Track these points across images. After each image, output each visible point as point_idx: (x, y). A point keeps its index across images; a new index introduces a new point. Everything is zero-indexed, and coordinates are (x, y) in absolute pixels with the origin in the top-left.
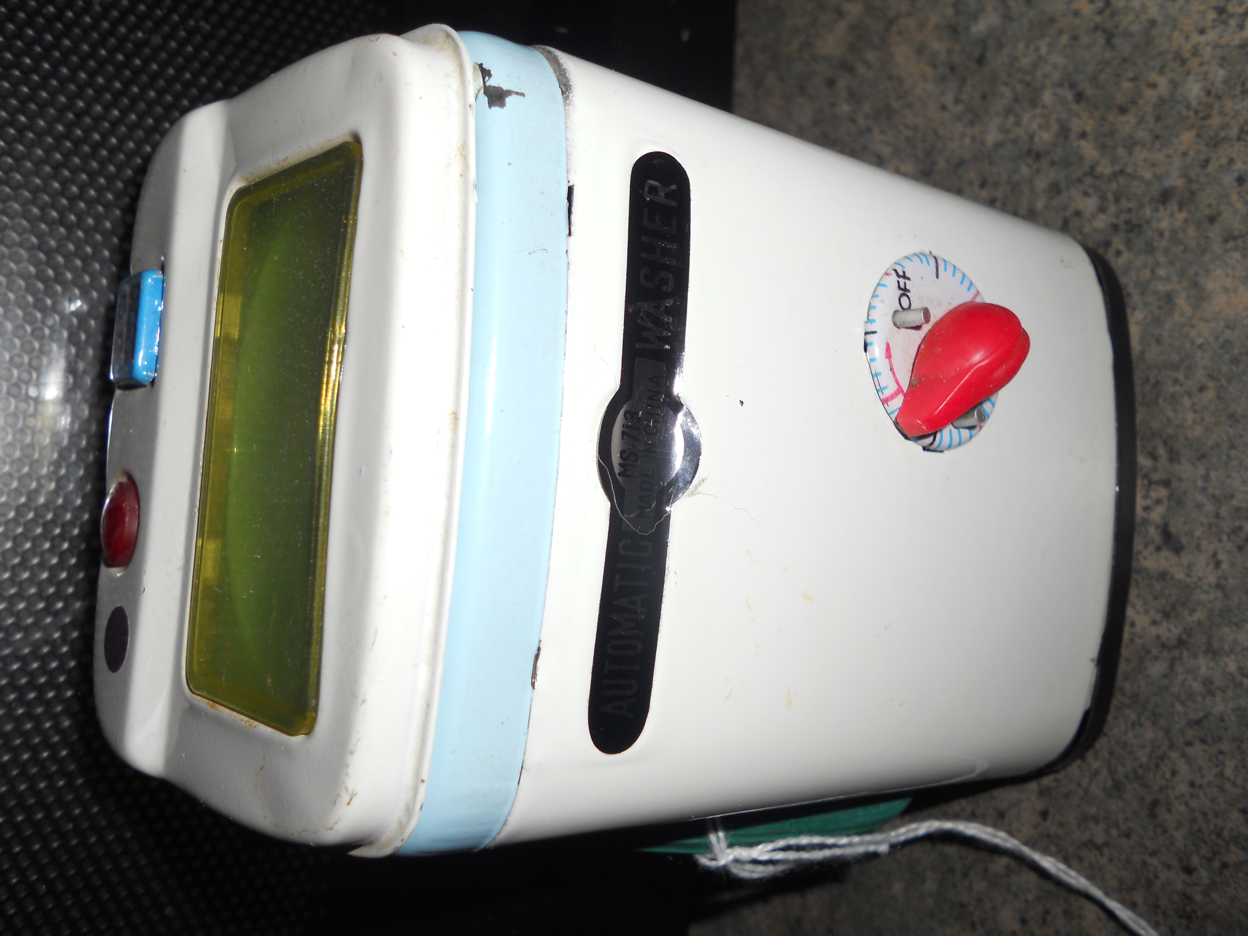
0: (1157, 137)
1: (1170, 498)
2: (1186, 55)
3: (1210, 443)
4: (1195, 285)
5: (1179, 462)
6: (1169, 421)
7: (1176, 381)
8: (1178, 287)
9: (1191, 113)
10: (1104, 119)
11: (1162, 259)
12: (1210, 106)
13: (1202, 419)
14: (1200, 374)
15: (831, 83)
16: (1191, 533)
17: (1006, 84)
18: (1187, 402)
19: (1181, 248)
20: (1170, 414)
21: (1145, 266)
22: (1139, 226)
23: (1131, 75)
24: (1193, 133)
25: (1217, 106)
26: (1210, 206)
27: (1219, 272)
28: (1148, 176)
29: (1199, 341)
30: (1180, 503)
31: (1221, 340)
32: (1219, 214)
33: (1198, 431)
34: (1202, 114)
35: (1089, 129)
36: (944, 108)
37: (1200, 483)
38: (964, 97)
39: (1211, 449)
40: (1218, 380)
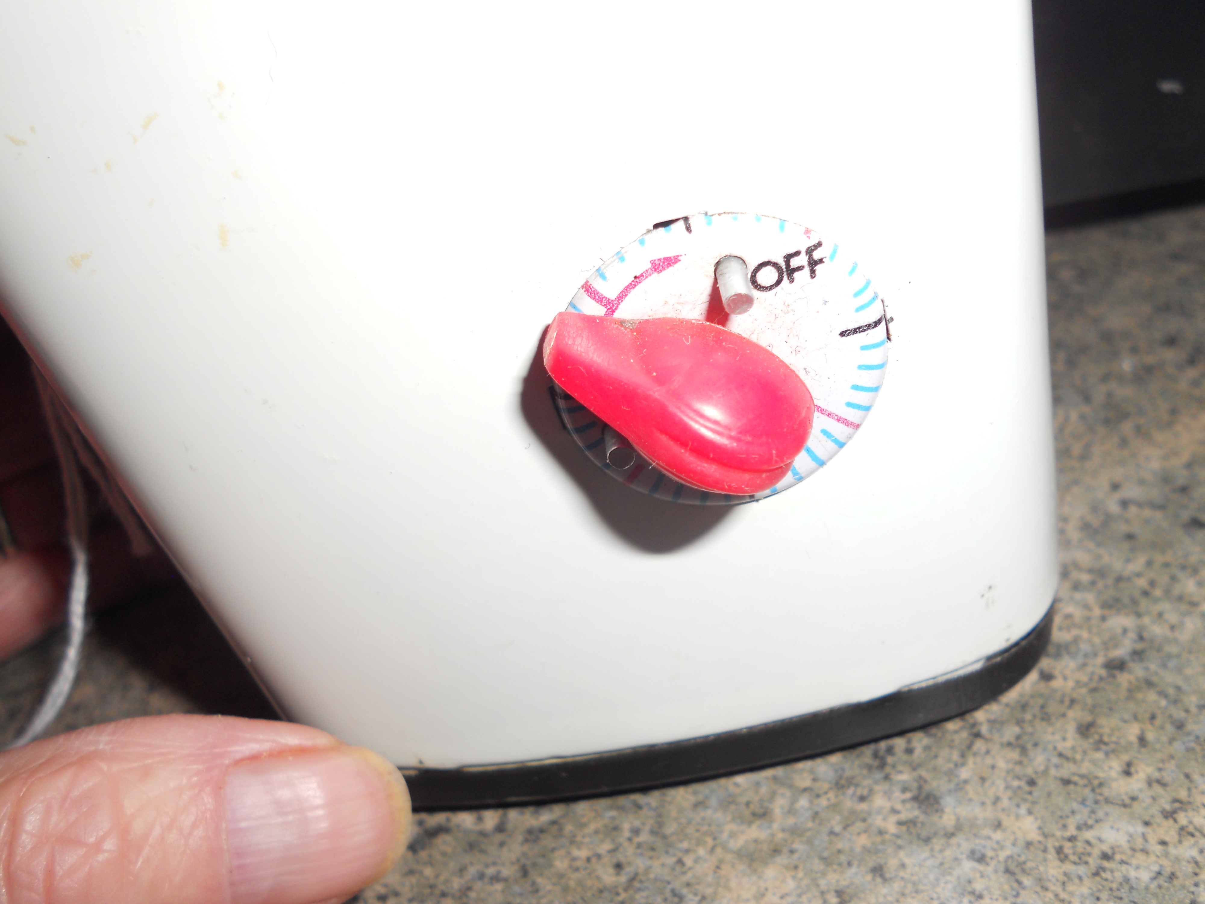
0: (1032, 783)
1: (483, 834)
2: (1182, 819)
3: (540, 880)
4: (776, 851)
5: (526, 841)
6: (583, 826)
7: (636, 832)
8: (775, 826)
9: (1072, 831)
10: (1073, 702)
11: (823, 802)
12: (1082, 859)
13: (577, 869)
14: (640, 864)
15: (1171, 341)
16: (430, 863)
17: (1149, 563)
18: (605, 847)
19: (838, 829)
20: (593, 827)
21: (815, 780)
22: (882, 765)
23: (1150, 736)
24: (1034, 836)
25: (1082, 870)
26: (903, 866)
27: (791, 884)
28: (964, 773)
29: (689, 861)
30: (471, 847)
31: (685, 891)
32: (885, 880)
33: (560, 864)
34: (1068, 848)
35: (1057, 684)
36: (1115, 487)
37: (491, 871)
38: (1133, 510)
39: (534, 883)
40: (626, 890)
